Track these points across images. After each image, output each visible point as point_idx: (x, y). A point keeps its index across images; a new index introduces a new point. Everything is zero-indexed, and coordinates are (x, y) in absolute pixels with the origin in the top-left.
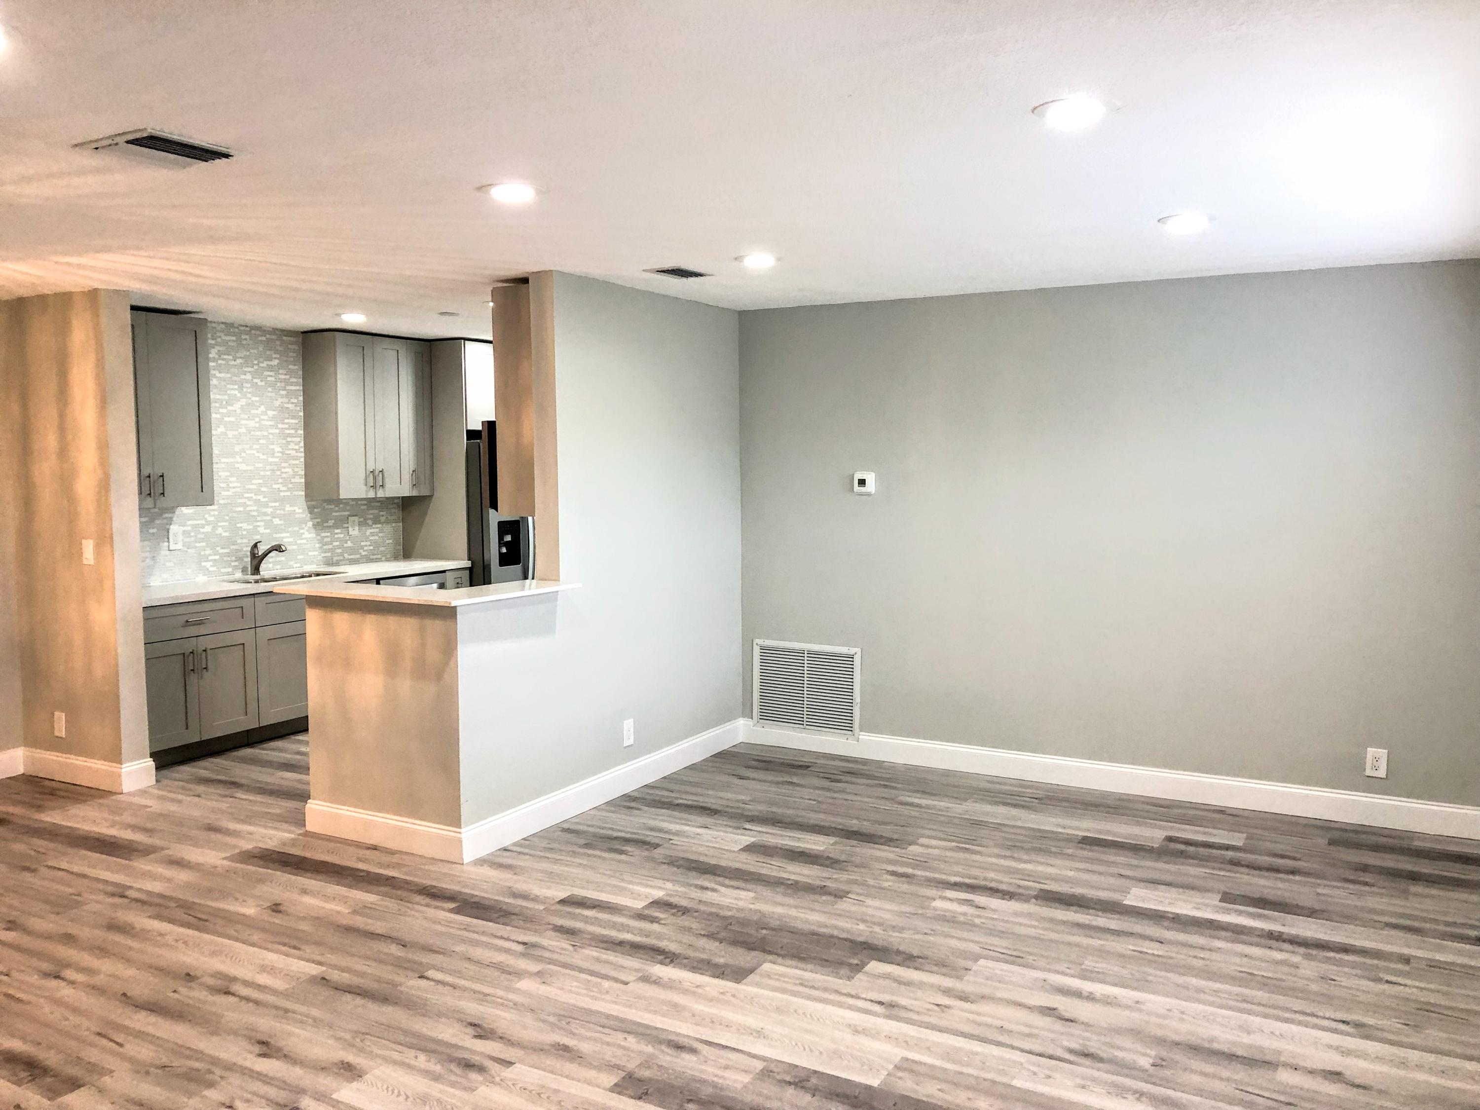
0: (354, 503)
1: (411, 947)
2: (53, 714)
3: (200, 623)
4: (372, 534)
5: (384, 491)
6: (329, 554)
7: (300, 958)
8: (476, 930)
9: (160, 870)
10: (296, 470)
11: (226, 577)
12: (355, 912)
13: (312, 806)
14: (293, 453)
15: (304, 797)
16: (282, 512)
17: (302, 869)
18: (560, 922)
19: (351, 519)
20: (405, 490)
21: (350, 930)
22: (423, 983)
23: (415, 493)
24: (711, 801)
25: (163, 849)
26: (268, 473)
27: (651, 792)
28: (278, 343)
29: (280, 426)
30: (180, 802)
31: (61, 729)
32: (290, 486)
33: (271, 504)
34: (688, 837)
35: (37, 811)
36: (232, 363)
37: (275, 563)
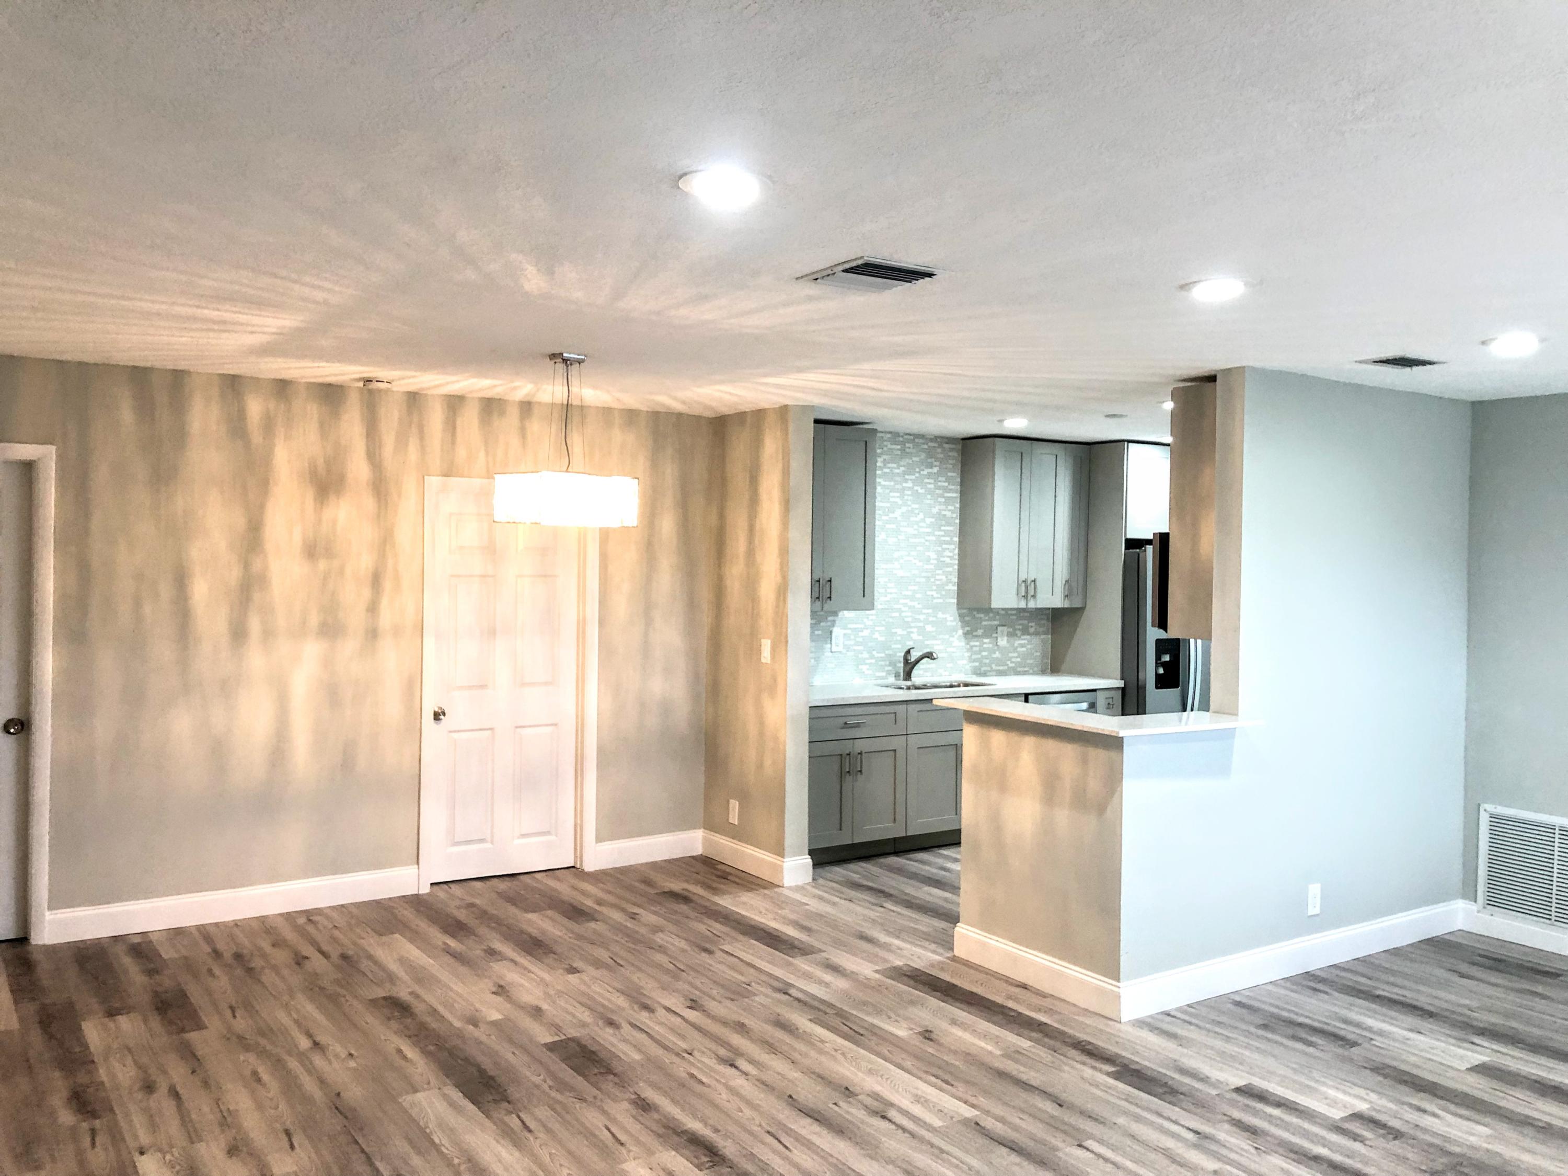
0: (1003, 612)
1: (1068, 1108)
2: (728, 802)
3: (857, 725)
4: (1022, 646)
5: (1036, 601)
6: (977, 664)
7: (953, 1096)
8: (1140, 1104)
9: (819, 973)
10: (950, 577)
11: (880, 682)
12: (1006, 1056)
13: (962, 930)
14: (948, 560)
15: (953, 919)
16: (934, 619)
17: (951, 996)
18: (1237, 1114)
19: (1000, 629)
20: (1057, 602)
21: (1002, 1075)
22: (1080, 1153)
23: (1067, 605)
24: (1423, 1001)
25: (820, 951)
26: (923, 580)
27: (1343, 974)
28: (939, 450)
29: (937, 533)
30: (834, 904)
31: (734, 819)
32: (943, 593)
33: (925, 611)
34: (1394, 1040)
35: (713, 894)
36: (897, 471)
37: (926, 670)
